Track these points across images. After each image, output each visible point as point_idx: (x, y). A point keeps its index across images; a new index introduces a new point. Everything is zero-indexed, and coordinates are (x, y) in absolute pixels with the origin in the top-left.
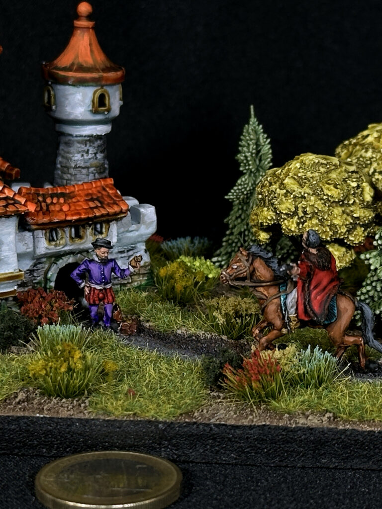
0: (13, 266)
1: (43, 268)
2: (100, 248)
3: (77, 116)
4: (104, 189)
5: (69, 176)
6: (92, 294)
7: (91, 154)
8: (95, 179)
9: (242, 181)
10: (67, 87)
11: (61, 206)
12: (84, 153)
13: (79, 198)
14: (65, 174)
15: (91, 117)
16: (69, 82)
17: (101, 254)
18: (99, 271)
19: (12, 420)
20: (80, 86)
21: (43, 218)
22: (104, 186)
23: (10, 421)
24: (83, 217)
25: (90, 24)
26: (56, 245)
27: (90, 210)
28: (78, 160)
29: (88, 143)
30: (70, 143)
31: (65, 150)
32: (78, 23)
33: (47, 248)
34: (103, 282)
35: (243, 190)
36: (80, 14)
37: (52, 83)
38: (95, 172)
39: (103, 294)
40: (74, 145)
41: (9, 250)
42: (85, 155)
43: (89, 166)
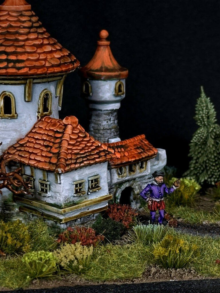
0: (106, 191)
1: (113, 191)
2: (158, 176)
3: (106, 98)
4: (142, 141)
5: (100, 135)
6: (153, 205)
7: (112, 120)
8: (114, 136)
9: (200, 131)
10: (100, 81)
11: (124, 153)
12: (108, 120)
13: (131, 148)
14: (97, 133)
15: (114, 99)
16: (102, 79)
17: (159, 180)
18: (158, 190)
19: (156, 285)
20: (108, 80)
21: (118, 161)
22: (141, 140)
23: (154, 286)
24: (137, 158)
25: (108, 43)
26: (122, 177)
27: (138, 155)
28: (105, 125)
29: (110, 114)
30: (99, 115)
31: (96, 119)
32: (101, 43)
33: (118, 179)
34: (160, 197)
35: (202, 136)
36: (102, 37)
37: (89, 79)
38: (114, 131)
39: (160, 204)
40: (102, 116)
41: (104, 182)
42: (109, 122)
43: (111, 128)
